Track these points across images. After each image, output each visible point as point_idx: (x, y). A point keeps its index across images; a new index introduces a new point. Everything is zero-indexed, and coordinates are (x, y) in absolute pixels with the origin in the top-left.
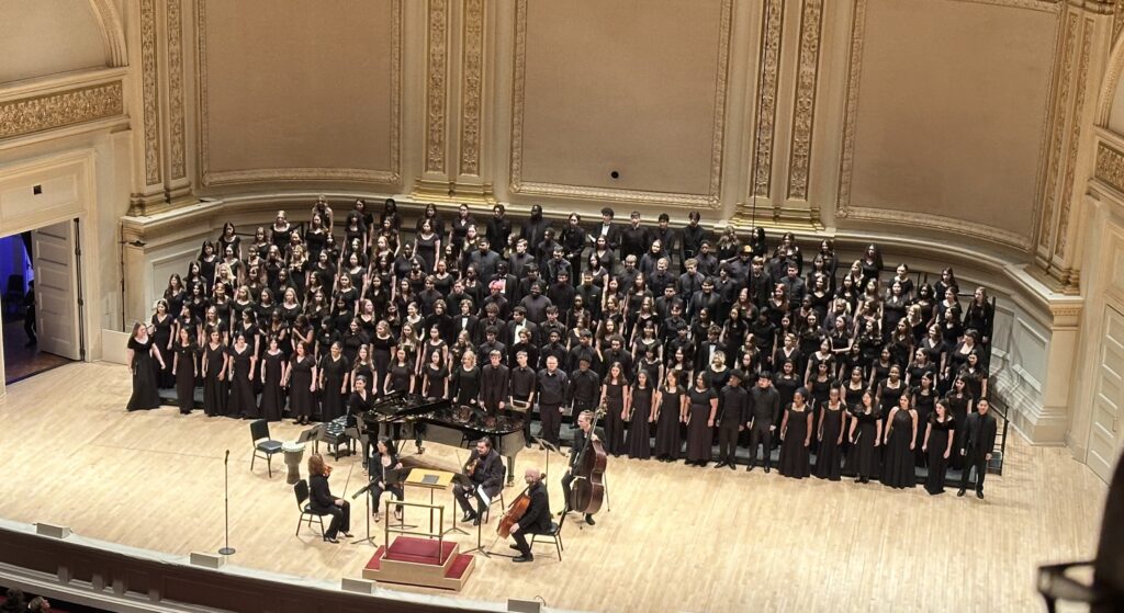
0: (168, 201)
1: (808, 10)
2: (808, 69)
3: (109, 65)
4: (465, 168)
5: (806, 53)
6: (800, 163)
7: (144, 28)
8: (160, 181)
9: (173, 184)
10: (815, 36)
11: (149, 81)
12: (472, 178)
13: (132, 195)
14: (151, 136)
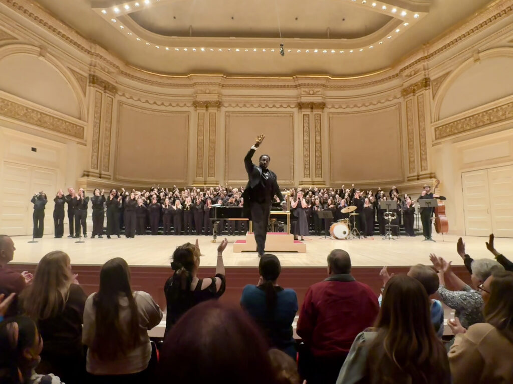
0: (100, 178)
1: (316, 121)
2: (318, 138)
3: (80, 119)
4: (210, 175)
5: (317, 133)
6: (318, 167)
7: (96, 113)
8: (97, 169)
9: (103, 173)
10: (319, 128)
11: (96, 131)
12: (212, 179)
13: (84, 172)
14: (95, 151)
